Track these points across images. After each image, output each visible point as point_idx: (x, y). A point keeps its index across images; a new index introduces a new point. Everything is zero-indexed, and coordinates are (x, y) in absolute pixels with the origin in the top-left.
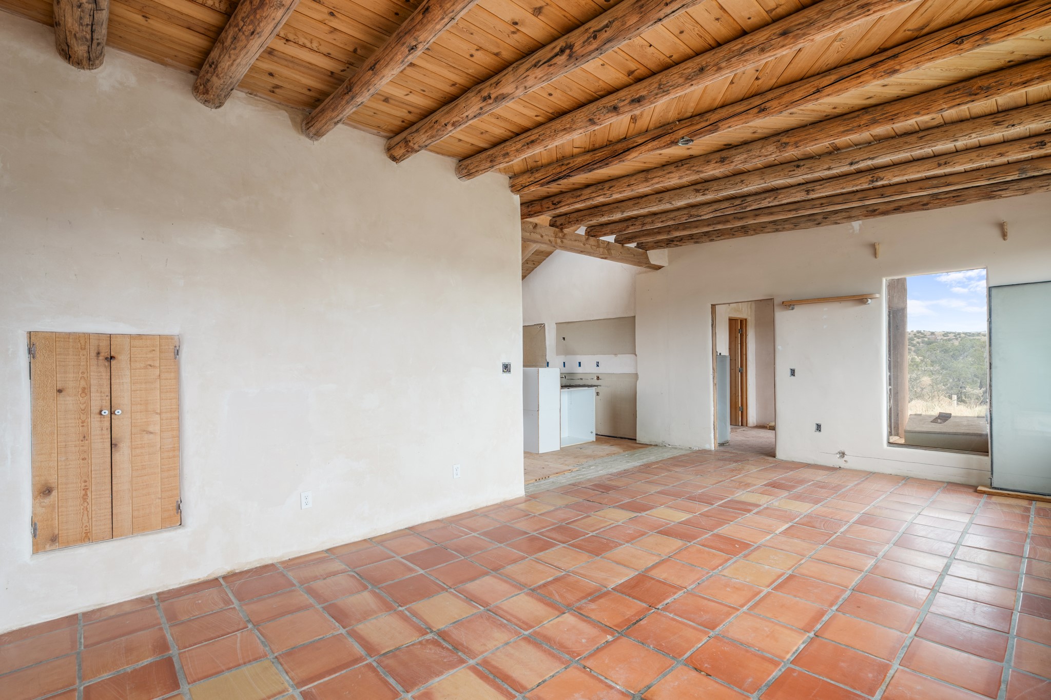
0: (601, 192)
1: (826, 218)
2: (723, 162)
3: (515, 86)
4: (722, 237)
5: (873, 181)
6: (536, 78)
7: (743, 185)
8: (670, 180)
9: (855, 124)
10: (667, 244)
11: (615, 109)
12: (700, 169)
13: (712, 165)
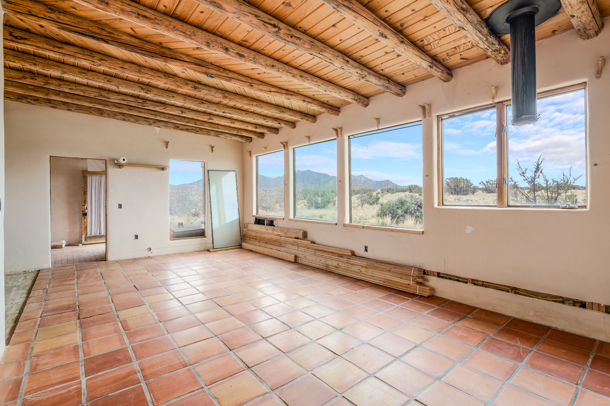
0: (90, 58)
1: (155, 123)
2: (196, 89)
3: (235, 12)
4: (80, 111)
5: (209, 119)
6: (251, 21)
7: (173, 99)
8: (157, 81)
9: (252, 103)
10: (18, 98)
11: (227, 49)
12: (181, 86)
13: (189, 87)
